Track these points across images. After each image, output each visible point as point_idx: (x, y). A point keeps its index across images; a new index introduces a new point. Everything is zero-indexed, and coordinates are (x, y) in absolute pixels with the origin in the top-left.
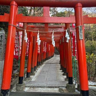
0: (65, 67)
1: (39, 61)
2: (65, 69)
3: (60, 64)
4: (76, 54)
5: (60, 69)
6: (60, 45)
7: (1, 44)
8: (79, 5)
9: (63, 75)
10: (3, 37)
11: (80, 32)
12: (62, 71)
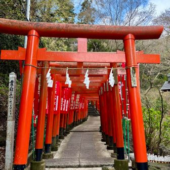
0: (112, 135)
1: (63, 127)
2: (111, 137)
3: (100, 131)
4: (128, 111)
5: (102, 141)
6: (100, 97)
7: (11, 95)
8: (130, 37)
9: (108, 148)
10: (14, 84)
11: (132, 76)
12: (105, 143)
